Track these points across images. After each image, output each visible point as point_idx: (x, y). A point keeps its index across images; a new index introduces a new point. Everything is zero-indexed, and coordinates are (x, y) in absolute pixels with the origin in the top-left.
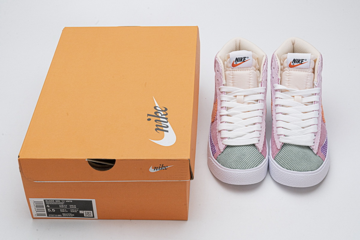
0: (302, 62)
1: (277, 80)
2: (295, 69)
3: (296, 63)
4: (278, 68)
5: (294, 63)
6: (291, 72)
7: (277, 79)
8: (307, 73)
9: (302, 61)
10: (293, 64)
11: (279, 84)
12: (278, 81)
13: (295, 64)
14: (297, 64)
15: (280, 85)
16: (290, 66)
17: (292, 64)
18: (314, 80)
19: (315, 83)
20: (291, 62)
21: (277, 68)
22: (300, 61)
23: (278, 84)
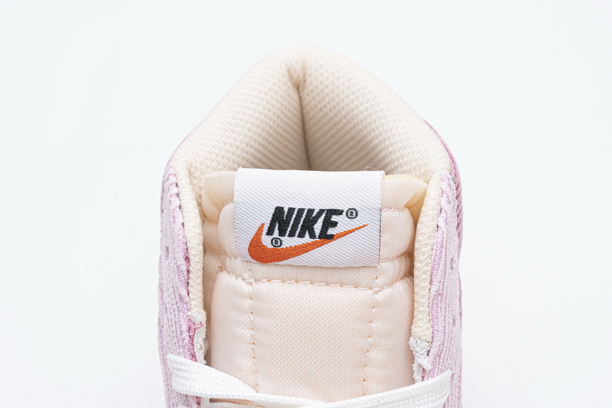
0: (331, 231)
1: (186, 335)
2: (289, 272)
3: (292, 234)
4: (187, 259)
5: (282, 233)
6: (263, 287)
7: (185, 328)
8: (363, 294)
9: (329, 224)
10: (275, 241)
11: (200, 355)
12: (192, 338)
13: (288, 242)
14: (296, 241)
15: (200, 366)
16: (258, 253)
17: (266, 241)
18: (415, 329)
19: (419, 347)
20: (260, 229)
21: (183, 261)
22: (315, 220)
23: (193, 357)
